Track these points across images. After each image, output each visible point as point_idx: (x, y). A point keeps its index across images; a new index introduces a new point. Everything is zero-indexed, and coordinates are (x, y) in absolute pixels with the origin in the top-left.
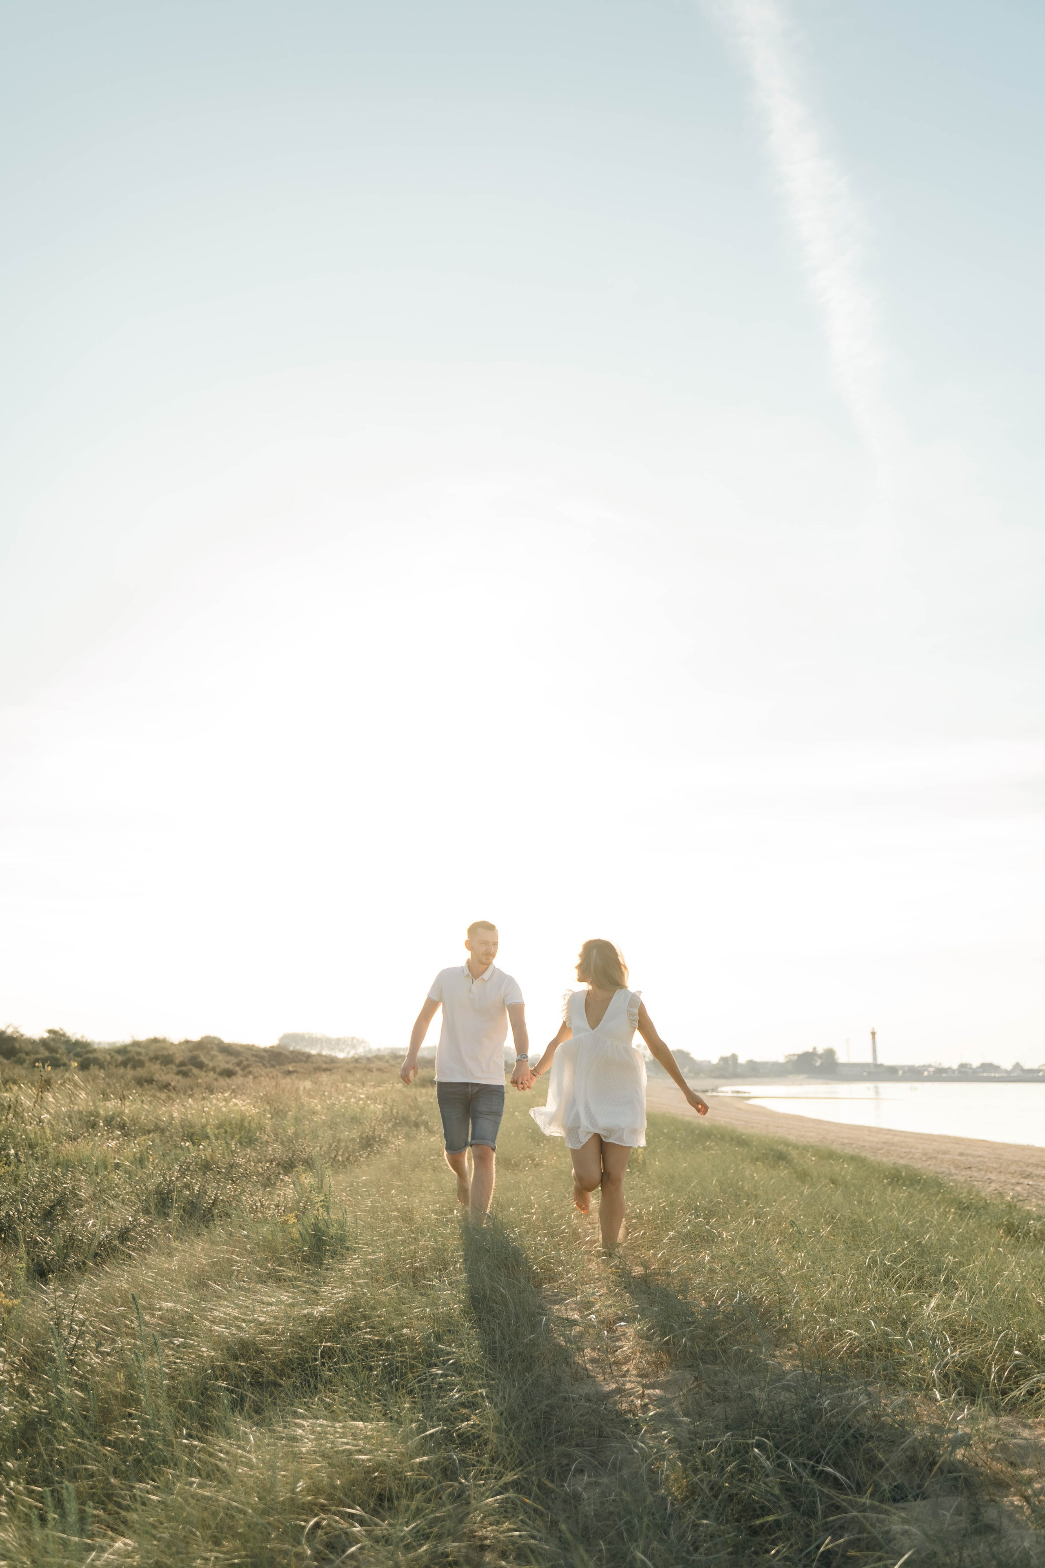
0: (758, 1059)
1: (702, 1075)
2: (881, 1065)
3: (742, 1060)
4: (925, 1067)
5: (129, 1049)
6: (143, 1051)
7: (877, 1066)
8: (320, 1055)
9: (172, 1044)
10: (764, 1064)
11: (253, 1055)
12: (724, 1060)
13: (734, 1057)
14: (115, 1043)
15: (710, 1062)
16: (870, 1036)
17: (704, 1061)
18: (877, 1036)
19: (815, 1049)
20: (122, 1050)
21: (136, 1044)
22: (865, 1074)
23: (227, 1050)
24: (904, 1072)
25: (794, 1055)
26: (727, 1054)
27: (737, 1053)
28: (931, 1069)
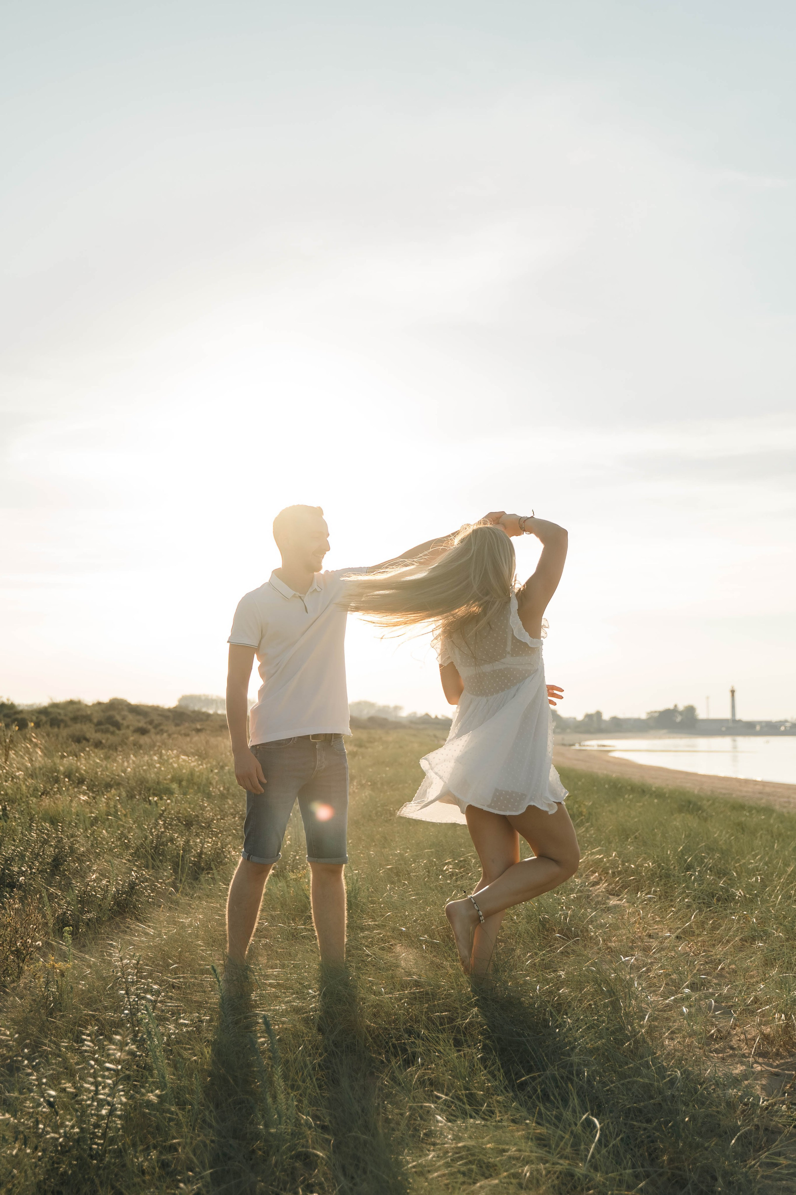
0: (621, 716)
1: (568, 730)
2: (740, 721)
3: (606, 716)
4: (783, 723)
5: (50, 710)
6: (62, 711)
7: (734, 721)
8: (216, 714)
9: (86, 706)
10: (627, 721)
11: (159, 715)
12: (589, 716)
13: (599, 714)
14: (32, 705)
15: (575, 718)
16: (730, 694)
17: (570, 718)
18: (736, 694)
19: (676, 706)
20: (43, 712)
21: (55, 706)
22: (724, 729)
23: (136, 710)
24: (762, 727)
25: (656, 712)
26: (592, 711)
27: (601, 710)
28: (788, 725)
